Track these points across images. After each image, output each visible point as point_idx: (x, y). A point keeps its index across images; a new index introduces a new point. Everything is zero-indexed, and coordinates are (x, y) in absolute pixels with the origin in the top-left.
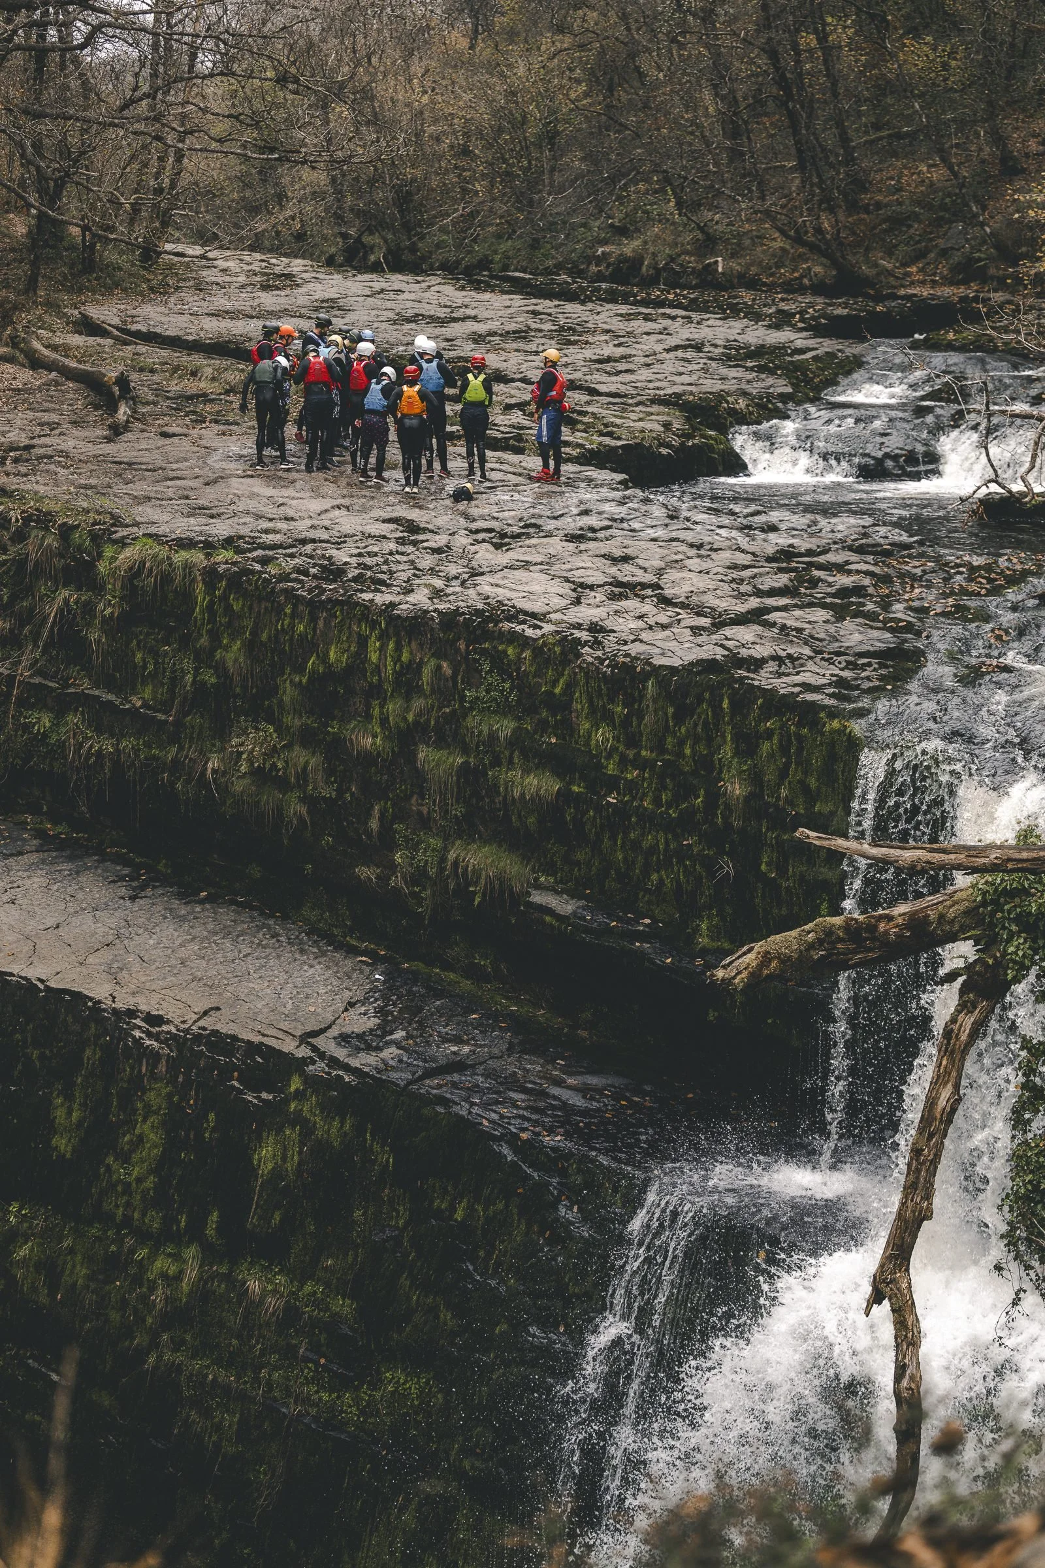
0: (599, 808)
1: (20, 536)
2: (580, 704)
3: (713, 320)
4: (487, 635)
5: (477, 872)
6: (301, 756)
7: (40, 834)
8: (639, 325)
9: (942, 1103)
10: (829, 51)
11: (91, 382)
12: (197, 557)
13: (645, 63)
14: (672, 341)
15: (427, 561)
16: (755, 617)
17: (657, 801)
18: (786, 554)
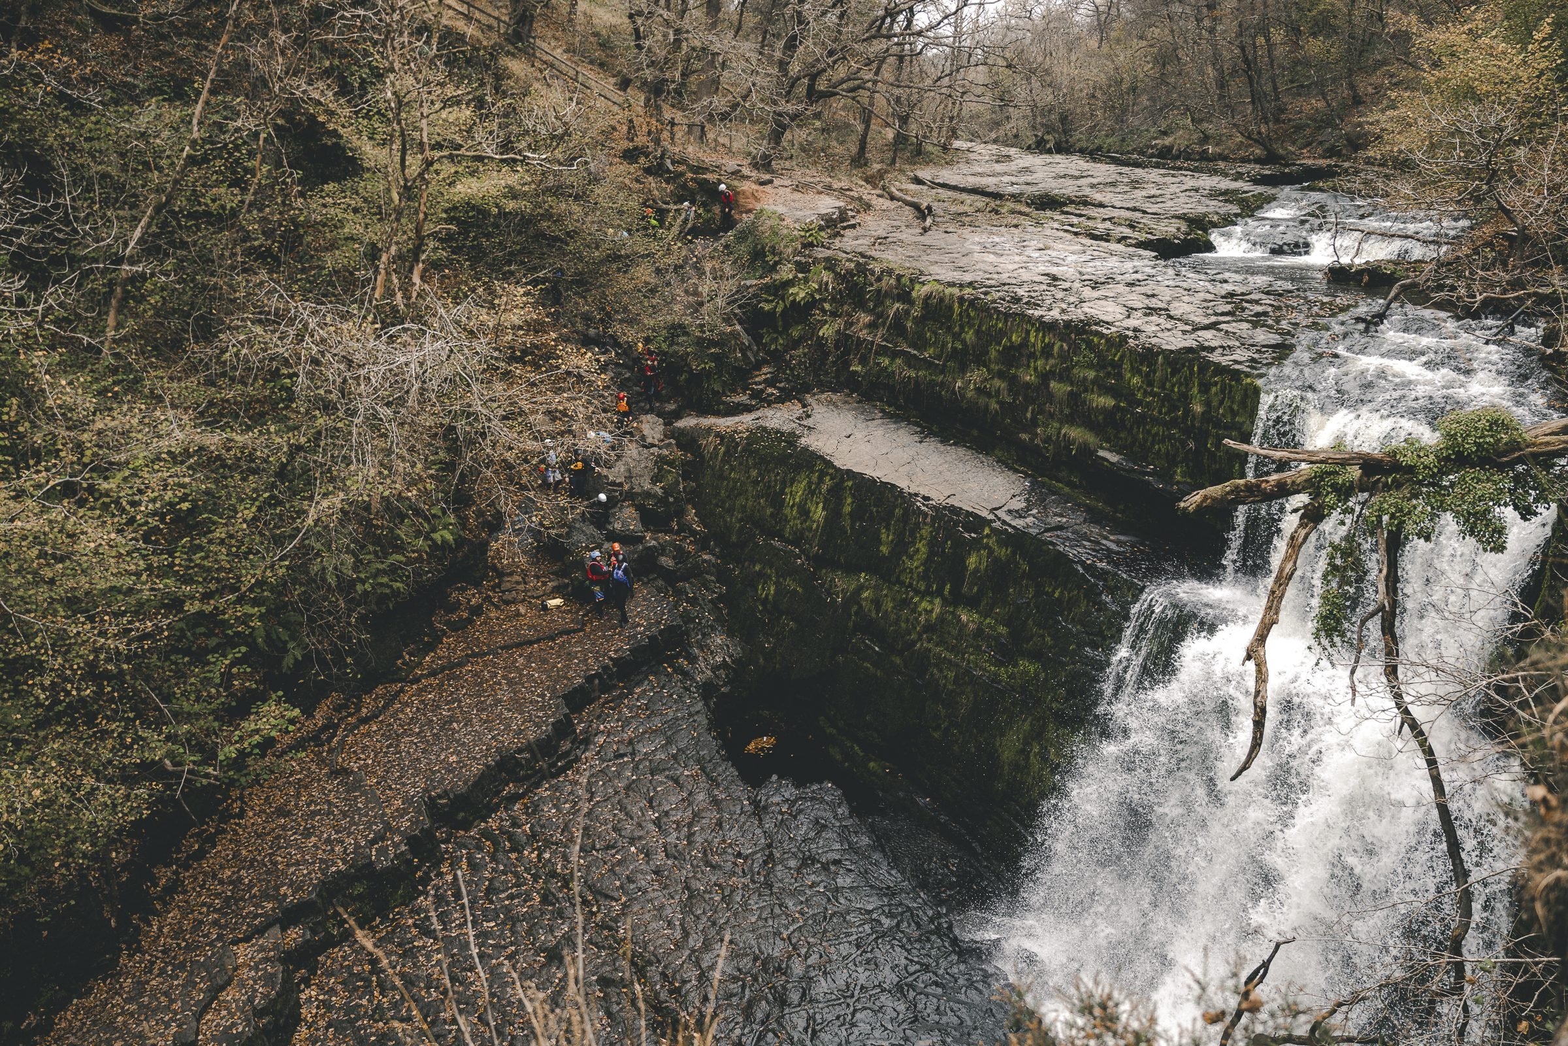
0: (1132, 414)
1: (879, 279)
2: (1126, 366)
3: (1205, 176)
4: (1085, 332)
5: (1074, 440)
6: (997, 383)
7: (883, 411)
8: (1169, 179)
9: (1287, 570)
10: (1270, 46)
11: (916, 206)
12: (956, 291)
13: (1180, 53)
14: (1184, 187)
15: (1060, 295)
16: (1213, 326)
17: (1160, 412)
18: (1231, 295)
